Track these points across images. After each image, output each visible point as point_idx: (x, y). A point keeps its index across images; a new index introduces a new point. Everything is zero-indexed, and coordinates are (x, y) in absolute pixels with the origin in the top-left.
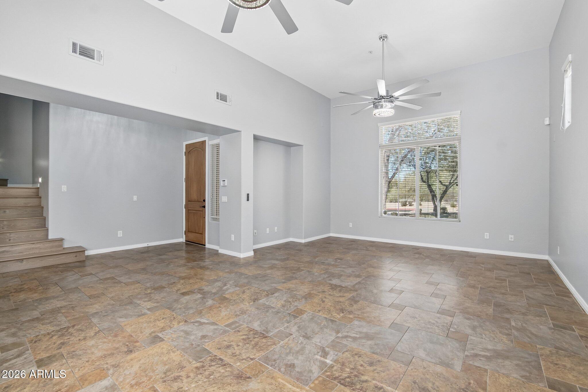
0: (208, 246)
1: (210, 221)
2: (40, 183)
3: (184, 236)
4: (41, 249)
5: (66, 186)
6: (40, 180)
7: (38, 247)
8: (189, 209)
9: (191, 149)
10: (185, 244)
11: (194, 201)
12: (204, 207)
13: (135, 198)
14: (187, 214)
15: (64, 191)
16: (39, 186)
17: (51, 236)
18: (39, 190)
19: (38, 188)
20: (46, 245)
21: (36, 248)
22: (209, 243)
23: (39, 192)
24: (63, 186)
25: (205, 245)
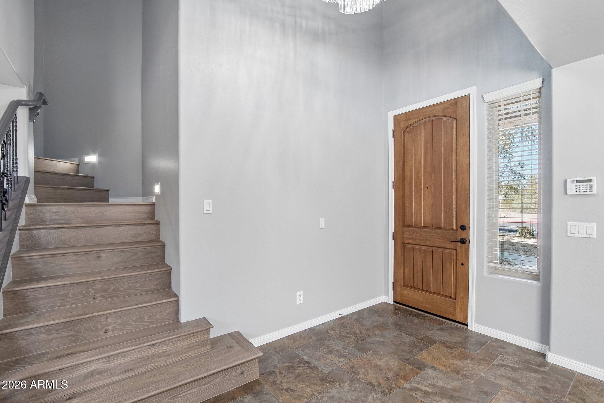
0: (474, 326)
1: (485, 274)
2: (157, 196)
3: (391, 292)
4: (168, 355)
5: (210, 201)
6: (157, 189)
7: (164, 352)
8: (406, 241)
9: (411, 121)
10: (392, 307)
11: (425, 227)
12: (464, 241)
13: (322, 222)
14: (399, 250)
15: (206, 212)
16: (154, 201)
17: (185, 317)
18: (154, 208)
19: (153, 205)
20: (179, 345)
21: (159, 355)
22: (477, 322)
23: (154, 211)
24: (205, 201)
25: (467, 325)
